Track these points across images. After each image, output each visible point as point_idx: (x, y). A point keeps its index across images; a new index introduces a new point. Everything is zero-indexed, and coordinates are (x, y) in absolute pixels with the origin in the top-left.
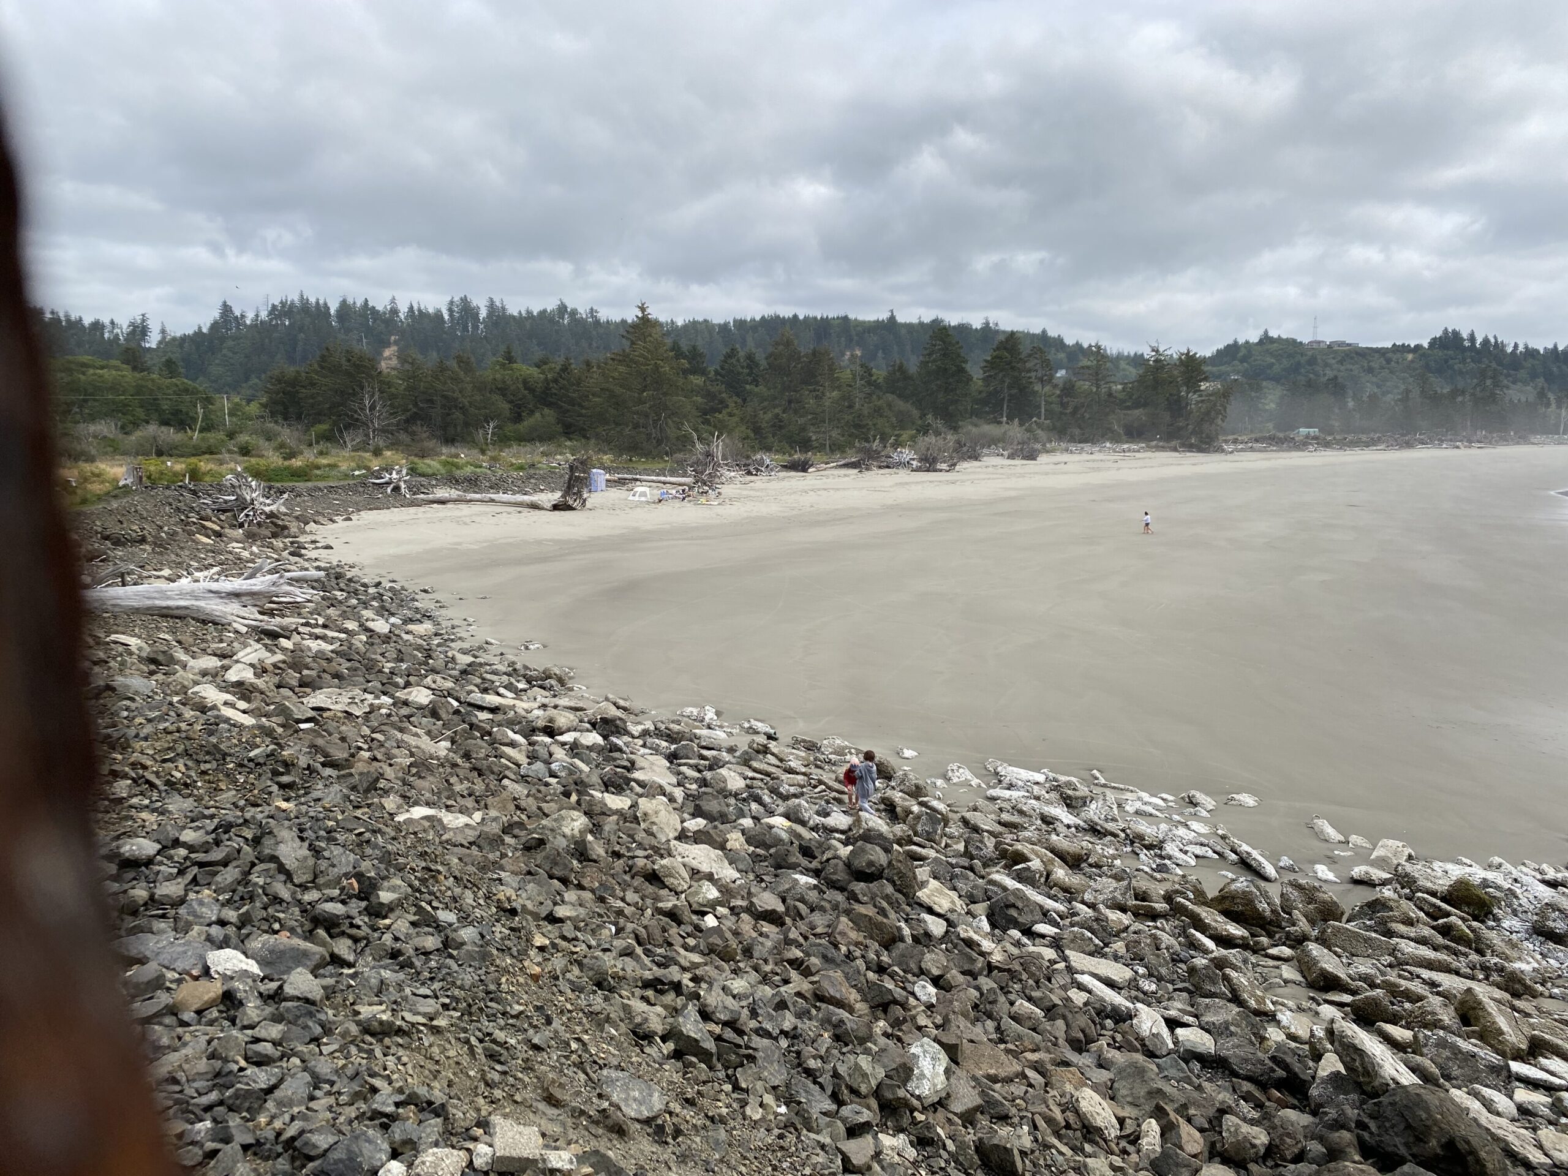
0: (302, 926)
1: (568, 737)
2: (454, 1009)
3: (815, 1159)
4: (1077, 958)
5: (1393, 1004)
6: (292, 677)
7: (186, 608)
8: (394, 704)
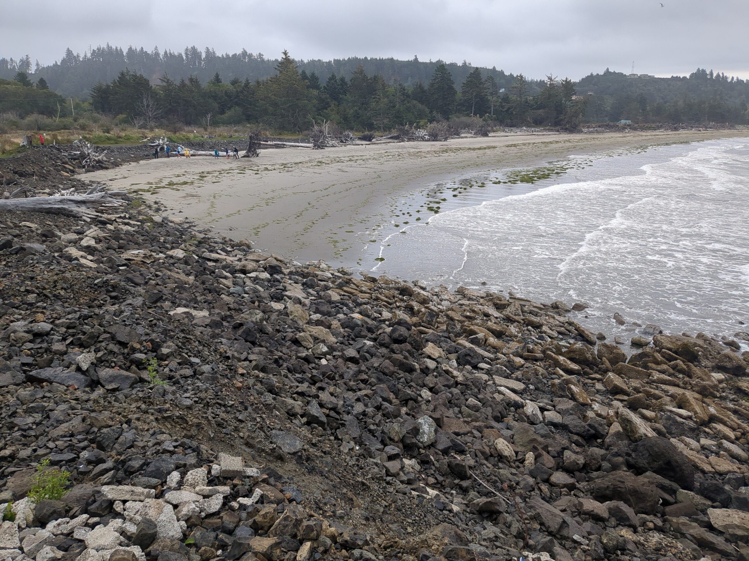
0: (125, 364)
1: (253, 275)
2: (200, 403)
3: (372, 470)
4: (498, 379)
5: (647, 400)
6: (114, 243)
7: (59, 208)
8: (166, 258)
